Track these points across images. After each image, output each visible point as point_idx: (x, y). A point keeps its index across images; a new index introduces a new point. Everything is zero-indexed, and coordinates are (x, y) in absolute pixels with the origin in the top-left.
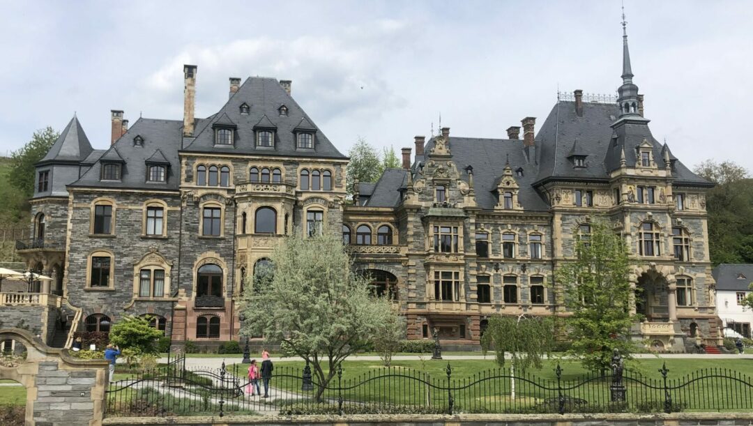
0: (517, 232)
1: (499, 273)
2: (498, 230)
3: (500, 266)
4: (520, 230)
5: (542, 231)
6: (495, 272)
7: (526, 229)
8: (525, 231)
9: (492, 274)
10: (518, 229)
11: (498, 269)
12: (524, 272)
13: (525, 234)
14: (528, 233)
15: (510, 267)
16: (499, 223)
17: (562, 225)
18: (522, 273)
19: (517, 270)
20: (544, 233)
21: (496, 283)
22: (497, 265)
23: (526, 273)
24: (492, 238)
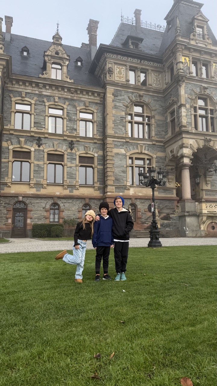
0: (65, 106)
1: (41, 148)
2: (43, 102)
3: (44, 141)
4: (69, 104)
5: (93, 108)
6: (37, 148)
7: (76, 104)
8: (75, 107)
9: (33, 149)
10: (67, 103)
11: (41, 144)
12: (72, 150)
13: (74, 109)
14: (78, 108)
15: (56, 143)
16: (44, 93)
17: (113, 101)
18: (69, 151)
19: (64, 147)
20: (95, 111)
21: (38, 160)
22: (39, 139)
23: (73, 151)
24: (35, 109)
